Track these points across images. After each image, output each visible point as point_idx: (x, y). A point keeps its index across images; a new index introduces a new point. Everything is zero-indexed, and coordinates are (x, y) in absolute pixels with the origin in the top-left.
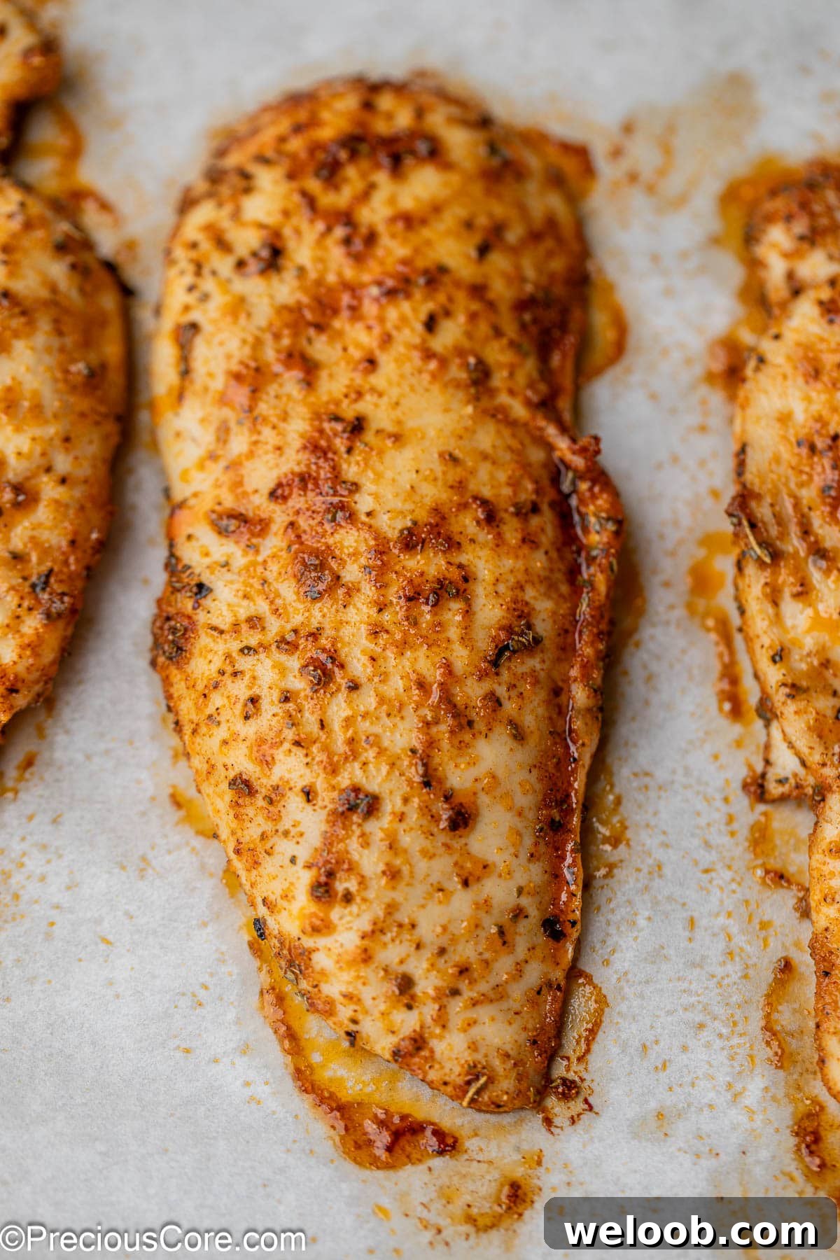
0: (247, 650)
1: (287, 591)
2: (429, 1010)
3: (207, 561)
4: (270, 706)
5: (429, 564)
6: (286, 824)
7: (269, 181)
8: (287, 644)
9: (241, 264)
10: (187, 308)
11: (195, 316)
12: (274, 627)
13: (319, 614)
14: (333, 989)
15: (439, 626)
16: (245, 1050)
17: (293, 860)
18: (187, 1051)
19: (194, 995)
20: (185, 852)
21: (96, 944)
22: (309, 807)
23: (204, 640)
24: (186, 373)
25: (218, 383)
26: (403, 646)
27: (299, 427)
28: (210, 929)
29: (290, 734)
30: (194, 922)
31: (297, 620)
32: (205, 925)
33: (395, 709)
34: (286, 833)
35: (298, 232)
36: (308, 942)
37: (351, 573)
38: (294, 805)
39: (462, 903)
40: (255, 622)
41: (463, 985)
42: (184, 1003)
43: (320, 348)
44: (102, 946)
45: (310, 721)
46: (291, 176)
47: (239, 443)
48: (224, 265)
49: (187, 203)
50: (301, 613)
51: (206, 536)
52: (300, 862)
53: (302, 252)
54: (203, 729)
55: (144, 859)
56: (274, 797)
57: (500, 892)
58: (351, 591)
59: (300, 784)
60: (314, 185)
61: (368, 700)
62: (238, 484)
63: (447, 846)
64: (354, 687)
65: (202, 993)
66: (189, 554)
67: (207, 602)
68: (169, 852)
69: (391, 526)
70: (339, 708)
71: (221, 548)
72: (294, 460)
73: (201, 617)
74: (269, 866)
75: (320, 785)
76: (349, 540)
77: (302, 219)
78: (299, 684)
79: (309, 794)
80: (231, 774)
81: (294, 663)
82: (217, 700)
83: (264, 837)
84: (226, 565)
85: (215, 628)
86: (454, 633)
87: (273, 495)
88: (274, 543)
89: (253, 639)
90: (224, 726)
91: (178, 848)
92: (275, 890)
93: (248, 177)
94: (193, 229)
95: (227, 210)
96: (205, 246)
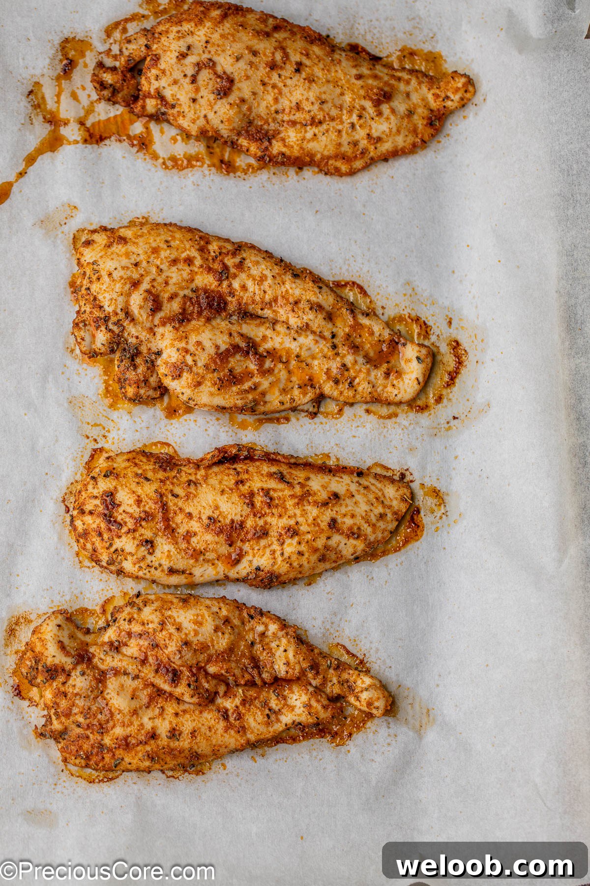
2: (388, 511)
3: (248, 567)
5: (259, 500)
7: (118, 544)
9: (151, 554)
10: (163, 571)
11: (166, 568)
13: (273, 533)
14: (380, 536)
15: (279, 498)
16: (387, 566)
19: (370, 580)
20: (326, 581)
24: (183, 572)
25: (192, 562)
26: (286, 509)
28: (350, 575)
30: (348, 579)
31: (274, 539)
32: (348, 576)
33: (304, 513)
35: (141, 535)
36: (368, 541)
37: (261, 523)
39: (358, 497)
41: (381, 500)
42: (372, 582)
43: (182, 530)
46: (119, 537)
48: (149, 558)
49: (120, 572)
53: (148, 534)
55: (328, 593)
56: (327, 547)
57: (353, 488)
58: (266, 523)
60: (124, 529)
61: (300, 520)
63: (344, 500)
64: (297, 523)
65: (369, 577)
66: (244, 573)
67: (262, 568)
69: (247, 510)
70: (304, 528)
71: (244, 563)
73: (266, 570)
74: (344, 552)
76: (249, 523)
77: (137, 534)
78: (296, 539)
79: (329, 538)
81: (288, 541)
82: (295, 564)
86: (280, 494)
87: (230, 545)
89: (278, 553)
91: (325, 583)
92: (351, 550)
93: (116, 550)
94: (134, 569)
95: (129, 558)
96: (142, 564)
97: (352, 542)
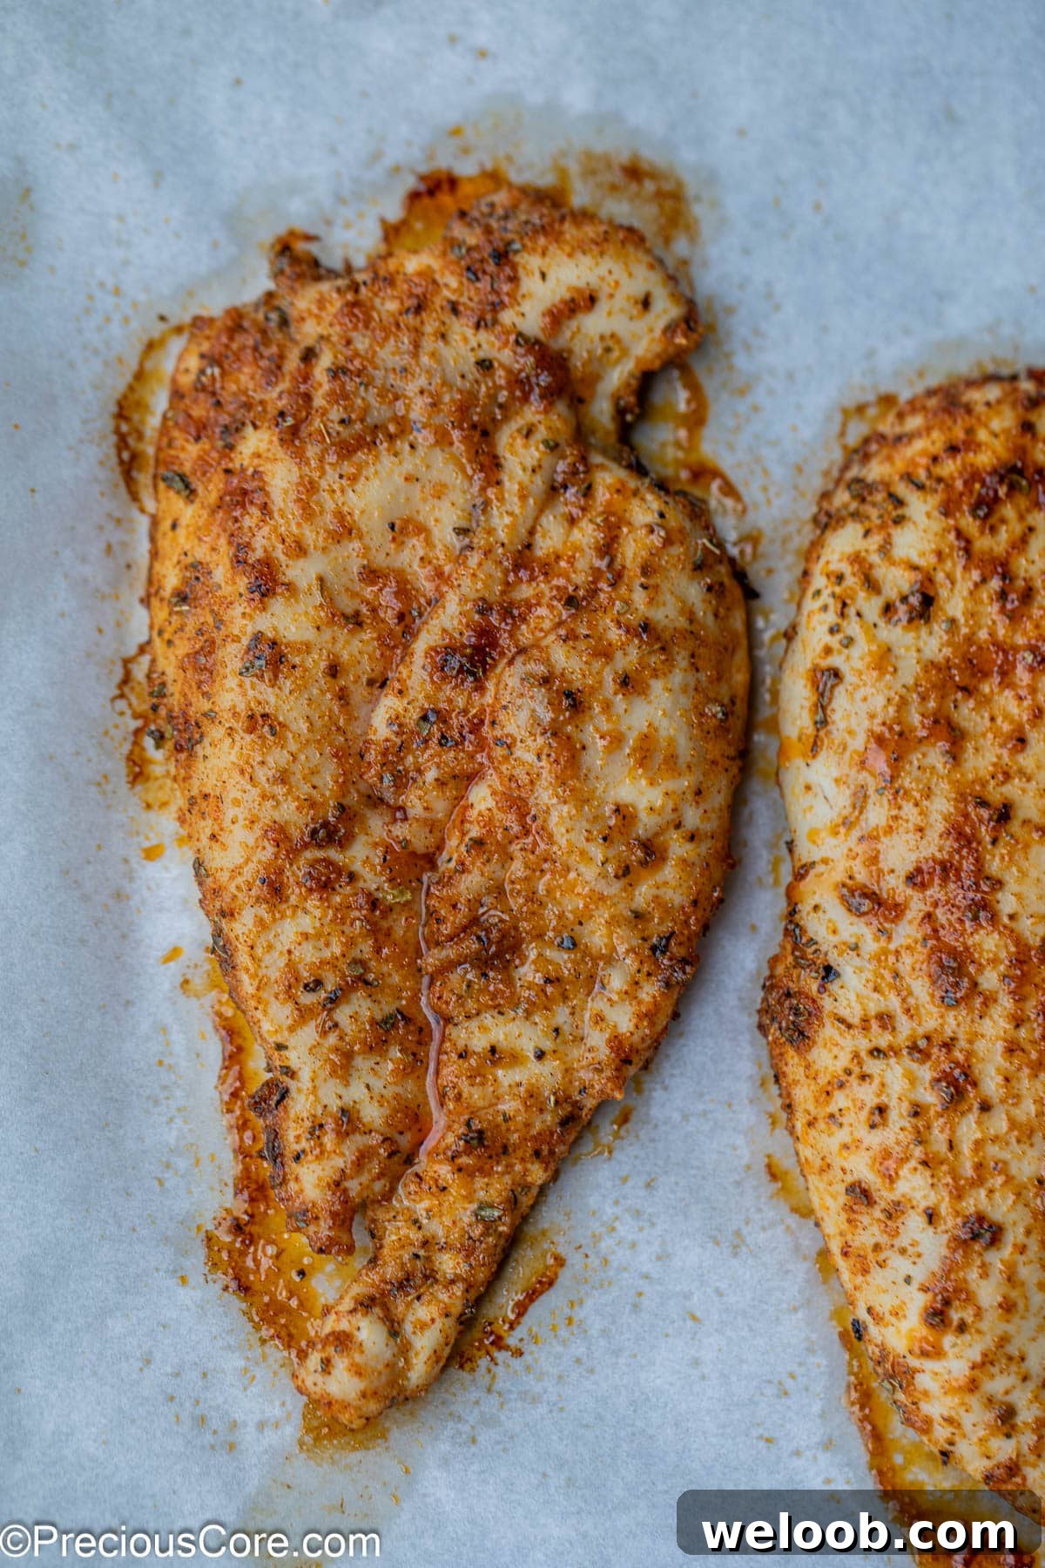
0: (876, 1052)
1: (921, 989)
2: (1027, 1440)
3: (834, 939)
4: (898, 1117)
6: (903, 1241)
8: (918, 1051)
9: (888, 609)
10: (828, 651)
11: (836, 661)
12: (905, 1028)
13: (954, 1023)
16: (828, 1445)
17: (908, 1280)
18: (768, 1441)
19: (780, 1383)
20: (780, 1229)
21: (684, 1320)
22: (931, 1230)
23: (829, 1031)
24: (822, 723)
25: (858, 743)
26: (1038, 1068)
27: (941, 806)
28: (800, 1315)
29: (918, 1152)
30: (784, 1306)
31: (930, 1024)
32: (795, 1310)
33: (1024, 1133)
34: (903, 1251)
35: (951, 579)
36: (914, 1362)
37: (990, 981)
38: (914, 1224)
40: (885, 1020)
42: (770, 1391)
43: (967, 714)
44: (690, 1323)
45: (939, 1139)
46: (947, 510)
47: (877, 814)
48: (871, 607)
50: (933, 1018)
51: (835, 912)
52: (915, 1284)
53: (954, 602)
54: (821, 1125)
55: (738, 1233)
56: (894, 1212)
58: (989, 999)
59: (923, 1204)
60: (970, 524)
61: (998, 1123)
62: (874, 860)
64: (986, 1107)
65: (790, 1384)
66: (815, 927)
67: (834, 987)
68: (764, 1229)
69: (1034, 932)
70: (969, 1130)
71: (852, 928)
72: (934, 846)
73: (827, 1003)
74: (878, 1277)
75: (944, 1209)
76: (990, 943)
77: (956, 565)
78: (931, 1098)
79: (931, 1217)
80: (849, 1179)
81: (926, 1073)
82: (840, 1100)
83: (877, 1248)
84: (855, 948)
85: (842, 1020)
87: (910, 878)
88: (907, 931)
89: (884, 1040)
90: (846, 1129)
91: (772, 1224)
92: (884, 1303)
93: (899, 502)
94: (836, 556)
95: (876, 540)
96: (850, 581)
97: (917, 1302)
